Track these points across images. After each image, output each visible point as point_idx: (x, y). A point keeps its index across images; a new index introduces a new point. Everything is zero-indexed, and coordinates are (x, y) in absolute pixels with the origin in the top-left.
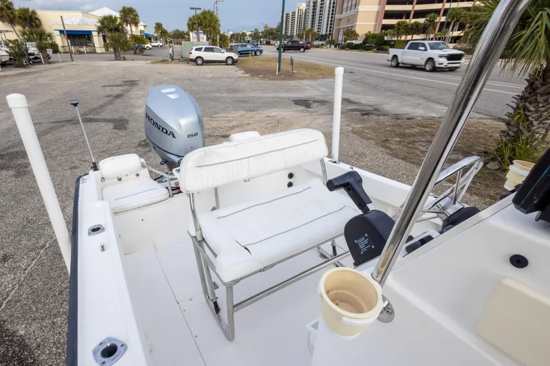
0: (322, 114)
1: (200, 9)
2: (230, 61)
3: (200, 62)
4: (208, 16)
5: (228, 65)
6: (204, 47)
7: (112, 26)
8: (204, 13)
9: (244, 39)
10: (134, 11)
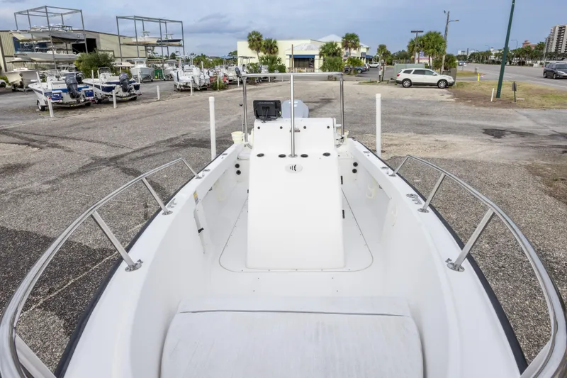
0: (508, 146)
1: (422, 32)
2: (442, 84)
3: (407, 84)
4: (433, 38)
5: (439, 88)
6: (414, 69)
7: (331, 51)
8: (429, 36)
9: (487, 59)
10: (356, 36)
